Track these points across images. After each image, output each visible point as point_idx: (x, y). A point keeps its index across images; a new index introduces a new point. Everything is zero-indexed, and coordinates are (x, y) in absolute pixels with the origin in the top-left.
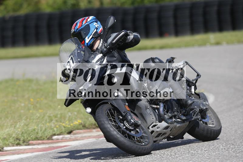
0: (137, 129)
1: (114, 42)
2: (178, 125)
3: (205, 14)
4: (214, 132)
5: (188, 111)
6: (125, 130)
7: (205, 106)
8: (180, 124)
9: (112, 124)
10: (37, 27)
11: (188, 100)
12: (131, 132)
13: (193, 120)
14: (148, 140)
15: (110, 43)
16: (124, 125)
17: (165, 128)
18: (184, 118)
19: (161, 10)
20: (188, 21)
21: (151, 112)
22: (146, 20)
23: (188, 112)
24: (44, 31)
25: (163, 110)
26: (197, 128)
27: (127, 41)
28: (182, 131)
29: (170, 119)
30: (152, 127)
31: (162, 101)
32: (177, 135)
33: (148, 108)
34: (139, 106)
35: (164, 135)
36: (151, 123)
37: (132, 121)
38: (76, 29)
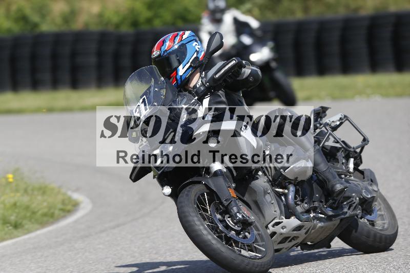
1: (217, 76)
2: (320, 225)
5: (340, 200)
11: (336, 184)
13: (347, 217)
15: (211, 78)
17: (297, 228)
18: (331, 213)
21: (272, 200)
23: (338, 202)
26: (354, 231)
27: (240, 78)
29: (305, 214)
30: (273, 226)
31: (293, 182)
32: (318, 240)
33: (268, 193)
34: (253, 189)
35: (294, 240)
36: (272, 219)
37: (240, 216)
38: (163, 49)
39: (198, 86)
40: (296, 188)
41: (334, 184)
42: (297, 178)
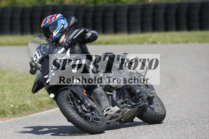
0: (93, 112)
1: (74, 38)
2: (128, 110)
3: (154, 15)
5: (138, 98)
6: (83, 112)
7: (152, 94)
8: (131, 109)
11: (136, 90)
12: (87, 114)
13: (141, 106)
14: (102, 122)
15: (71, 38)
17: (118, 111)
18: (134, 104)
19: (117, 10)
20: (139, 21)
21: (105, 98)
22: (104, 18)
25: (116, 96)
26: (145, 112)
27: (86, 38)
28: (132, 115)
29: (121, 105)
30: (106, 111)
31: (115, 89)
32: (128, 118)
33: (103, 95)
34: (95, 93)
35: (116, 118)
36: (105, 108)
37: (89, 104)
38: (46, 23)
39: (64, 42)
40: (116, 92)
41: (135, 89)
42: (117, 87)
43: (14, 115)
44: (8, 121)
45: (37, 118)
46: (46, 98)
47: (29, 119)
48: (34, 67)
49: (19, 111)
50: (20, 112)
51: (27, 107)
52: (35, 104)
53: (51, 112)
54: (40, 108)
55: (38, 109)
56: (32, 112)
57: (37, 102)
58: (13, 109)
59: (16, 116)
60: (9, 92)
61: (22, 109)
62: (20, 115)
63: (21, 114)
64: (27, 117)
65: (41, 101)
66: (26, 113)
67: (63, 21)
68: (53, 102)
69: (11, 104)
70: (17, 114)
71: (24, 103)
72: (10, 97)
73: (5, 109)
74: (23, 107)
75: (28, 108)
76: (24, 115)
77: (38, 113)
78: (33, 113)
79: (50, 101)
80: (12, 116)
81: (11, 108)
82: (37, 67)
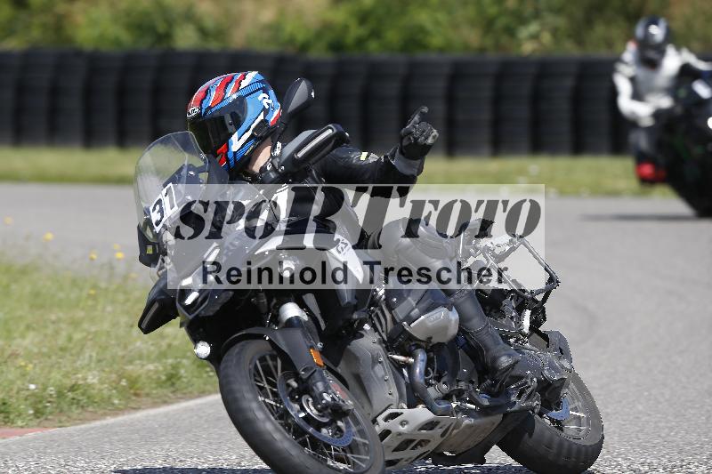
0: (340, 423)
1: (299, 155)
2: (467, 421)
3: (537, 98)
4: (579, 451)
6: (303, 424)
7: (559, 372)
8: (474, 418)
9: (264, 401)
10: (55, 92)
11: (500, 356)
12: (320, 431)
13: (516, 412)
14: (368, 458)
15: (289, 157)
16: (303, 409)
17: (426, 424)
18: (488, 402)
20: (486, 115)
21: (386, 374)
22: (367, 99)
23: (501, 384)
24: (73, 104)
28: (481, 439)
29: (442, 402)
30: (386, 420)
31: (423, 344)
32: (464, 449)
33: (380, 362)
34: (353, 354)
35: (422, 446)
36: (384, 408)
37: (327, 398)
38: (204, 106)
40: (428, 356)
41: (497, 355)
42: (432, 340)
43: (38, 420)
44: (18, 438)
45: (116, 434)
46: (151, 367)
47: (90, 437)
48: (150, 244)
49: (57, 408)
50: (61, 411)
51: (83, 394)
52: (114, 385)
53: (166, 415)
54: (129, 398)
55: (123, 402)
56: (101, 412)
57: (121, 377)
58: (38, 400)
59: (46, 423)
60: (27, 342)
61: (68, 399)
62: (60, 422)
63: (64, 418)
64: (83, 426)
65: (135, 375)
66: (79, 414)
67: (266, 99)
68: (173, 380)
69: (31, 382)
70: (50, 417)
71: (73, 382)
72: (30, 357)
73: (11, 397)
74: (70, 395)
75: (89, 398)
76: (72, 421)
77: (123, 414)
78: (104, 415)
79: (164, 378)
80: (31, 423)
81: (28, 396)
82: (158, 244)
